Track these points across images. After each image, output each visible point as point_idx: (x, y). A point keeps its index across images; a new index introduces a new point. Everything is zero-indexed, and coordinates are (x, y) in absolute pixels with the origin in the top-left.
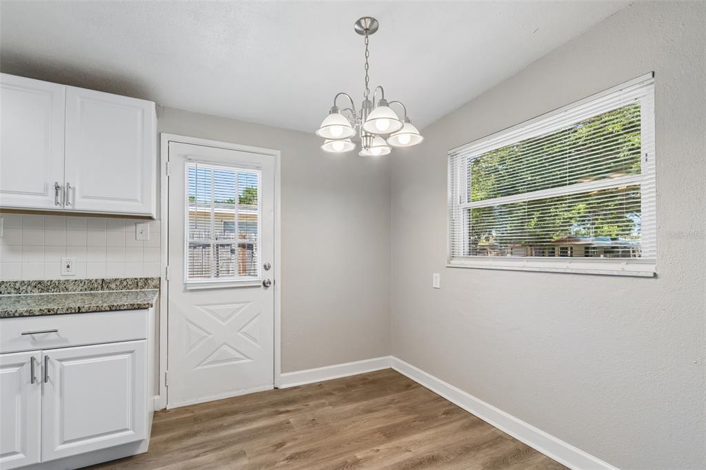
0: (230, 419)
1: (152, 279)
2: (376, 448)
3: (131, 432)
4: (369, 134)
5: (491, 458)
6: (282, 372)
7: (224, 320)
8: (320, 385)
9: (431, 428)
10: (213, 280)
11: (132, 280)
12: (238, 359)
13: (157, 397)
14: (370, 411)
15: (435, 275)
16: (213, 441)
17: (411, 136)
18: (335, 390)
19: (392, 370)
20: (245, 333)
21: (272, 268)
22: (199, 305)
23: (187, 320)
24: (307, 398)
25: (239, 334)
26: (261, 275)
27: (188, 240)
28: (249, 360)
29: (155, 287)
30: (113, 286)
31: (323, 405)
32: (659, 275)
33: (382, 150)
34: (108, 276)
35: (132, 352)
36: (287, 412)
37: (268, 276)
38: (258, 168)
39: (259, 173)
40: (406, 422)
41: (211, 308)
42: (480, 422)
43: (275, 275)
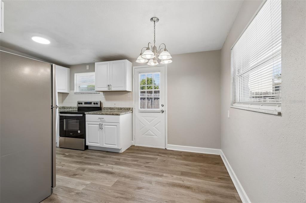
0: (144, 152)
1: (131, 108)
2: (172, 175)
3: (116, 146)
5: (215, 200)
6: (168, 144)
7: (149, 122)
8: (181, 152)
9: (203, 179)
10: (146, 109)
11: (126, 108)
12: (154, 136)
13: (132, 141)
14: (187, 165)
16: (135, 156)
18: (184, 155)
19: (219, 156)
20: (155, 127)
21: (164, 106)
22: (143, 117)
23: (140, 121)
24: (171, 154)
25: (154, 127)
26: (161, 108)
27: (140, 97)
28: (157, 137)
29: (131, 110)
30: (123, 109)
31: (174, 158)
32: (282, 114)
33: (169, 61)
34: (122, 107)
35: (116, 126)
36: (161, 156)
37: (163, 109)
38: (159, 71)
39: (159, 73)
40: (196, 174)
41: (146, 118)
42: (234, 188)
43: (165, 108)
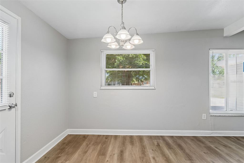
2: (106, 161)
4: (122, 41)
15: (94, 93)
17: (131, 46)
18: (59, 154)
37: (12, 101)
40: (101, 148)
